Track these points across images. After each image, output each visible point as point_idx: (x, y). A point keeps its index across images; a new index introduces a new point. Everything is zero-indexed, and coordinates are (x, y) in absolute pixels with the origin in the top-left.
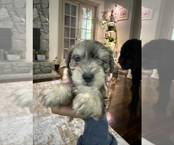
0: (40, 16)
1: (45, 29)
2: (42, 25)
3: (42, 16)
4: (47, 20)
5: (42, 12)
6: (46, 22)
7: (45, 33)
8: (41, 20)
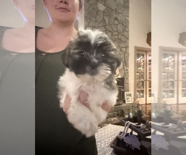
0: (124, 67)
1: (126, 76)
2: (125, 73)
3: (125, 66)
4: (128, 68)
5: (125, 63)
6: (127, 70)
7: (127, 78)
8: (124, 69)
